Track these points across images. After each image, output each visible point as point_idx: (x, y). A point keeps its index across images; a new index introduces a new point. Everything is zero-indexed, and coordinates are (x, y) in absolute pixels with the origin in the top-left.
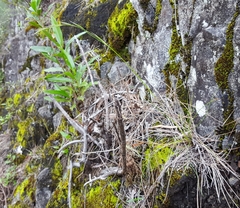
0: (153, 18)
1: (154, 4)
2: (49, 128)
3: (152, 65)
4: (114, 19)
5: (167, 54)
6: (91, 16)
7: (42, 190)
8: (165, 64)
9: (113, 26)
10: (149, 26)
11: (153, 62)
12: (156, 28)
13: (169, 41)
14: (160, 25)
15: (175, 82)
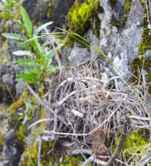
0: (121, 15)
1: (123, 2)
2: (12, 92)
3: (120, 58)
4: (75, 12)
5: (136, 50)
6: (52, 7)
7: (9, 147)
8: (133, 58)
9: (74, 18)
10: (116, 22)
11: (122, 55)
12: (124, 24)
13: (139, 38)
14: (129, 22)
15: (146, 76)
